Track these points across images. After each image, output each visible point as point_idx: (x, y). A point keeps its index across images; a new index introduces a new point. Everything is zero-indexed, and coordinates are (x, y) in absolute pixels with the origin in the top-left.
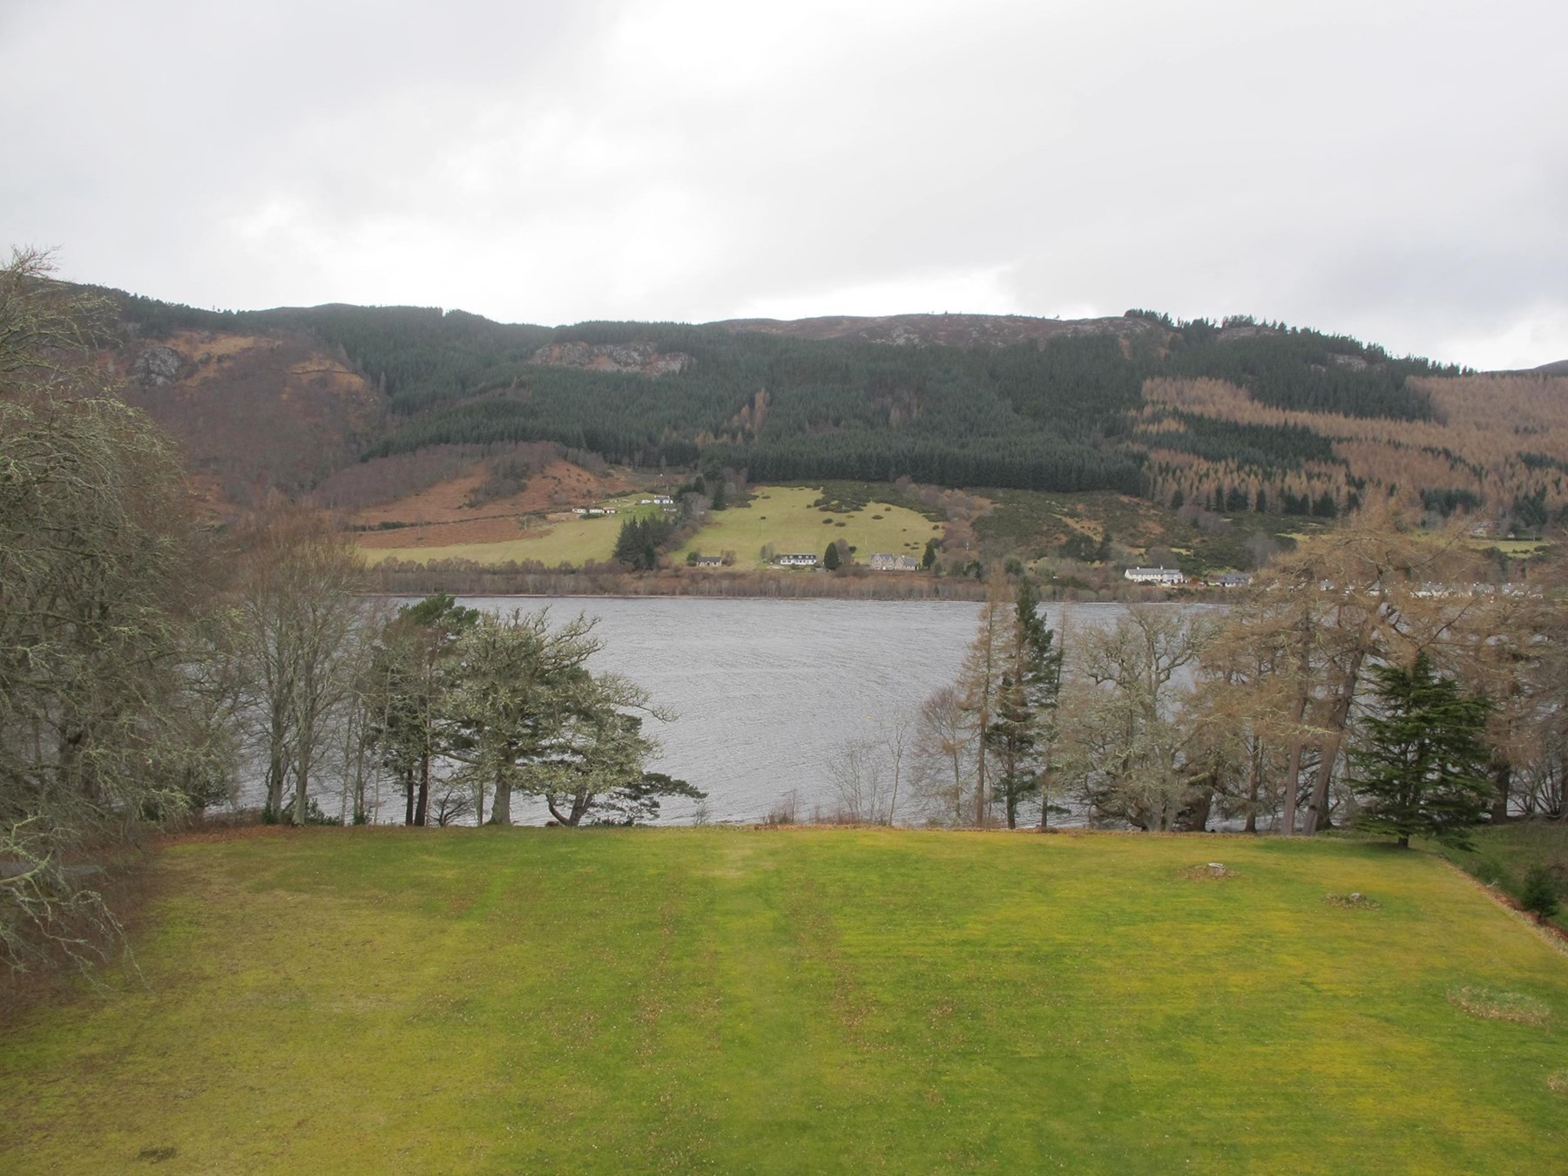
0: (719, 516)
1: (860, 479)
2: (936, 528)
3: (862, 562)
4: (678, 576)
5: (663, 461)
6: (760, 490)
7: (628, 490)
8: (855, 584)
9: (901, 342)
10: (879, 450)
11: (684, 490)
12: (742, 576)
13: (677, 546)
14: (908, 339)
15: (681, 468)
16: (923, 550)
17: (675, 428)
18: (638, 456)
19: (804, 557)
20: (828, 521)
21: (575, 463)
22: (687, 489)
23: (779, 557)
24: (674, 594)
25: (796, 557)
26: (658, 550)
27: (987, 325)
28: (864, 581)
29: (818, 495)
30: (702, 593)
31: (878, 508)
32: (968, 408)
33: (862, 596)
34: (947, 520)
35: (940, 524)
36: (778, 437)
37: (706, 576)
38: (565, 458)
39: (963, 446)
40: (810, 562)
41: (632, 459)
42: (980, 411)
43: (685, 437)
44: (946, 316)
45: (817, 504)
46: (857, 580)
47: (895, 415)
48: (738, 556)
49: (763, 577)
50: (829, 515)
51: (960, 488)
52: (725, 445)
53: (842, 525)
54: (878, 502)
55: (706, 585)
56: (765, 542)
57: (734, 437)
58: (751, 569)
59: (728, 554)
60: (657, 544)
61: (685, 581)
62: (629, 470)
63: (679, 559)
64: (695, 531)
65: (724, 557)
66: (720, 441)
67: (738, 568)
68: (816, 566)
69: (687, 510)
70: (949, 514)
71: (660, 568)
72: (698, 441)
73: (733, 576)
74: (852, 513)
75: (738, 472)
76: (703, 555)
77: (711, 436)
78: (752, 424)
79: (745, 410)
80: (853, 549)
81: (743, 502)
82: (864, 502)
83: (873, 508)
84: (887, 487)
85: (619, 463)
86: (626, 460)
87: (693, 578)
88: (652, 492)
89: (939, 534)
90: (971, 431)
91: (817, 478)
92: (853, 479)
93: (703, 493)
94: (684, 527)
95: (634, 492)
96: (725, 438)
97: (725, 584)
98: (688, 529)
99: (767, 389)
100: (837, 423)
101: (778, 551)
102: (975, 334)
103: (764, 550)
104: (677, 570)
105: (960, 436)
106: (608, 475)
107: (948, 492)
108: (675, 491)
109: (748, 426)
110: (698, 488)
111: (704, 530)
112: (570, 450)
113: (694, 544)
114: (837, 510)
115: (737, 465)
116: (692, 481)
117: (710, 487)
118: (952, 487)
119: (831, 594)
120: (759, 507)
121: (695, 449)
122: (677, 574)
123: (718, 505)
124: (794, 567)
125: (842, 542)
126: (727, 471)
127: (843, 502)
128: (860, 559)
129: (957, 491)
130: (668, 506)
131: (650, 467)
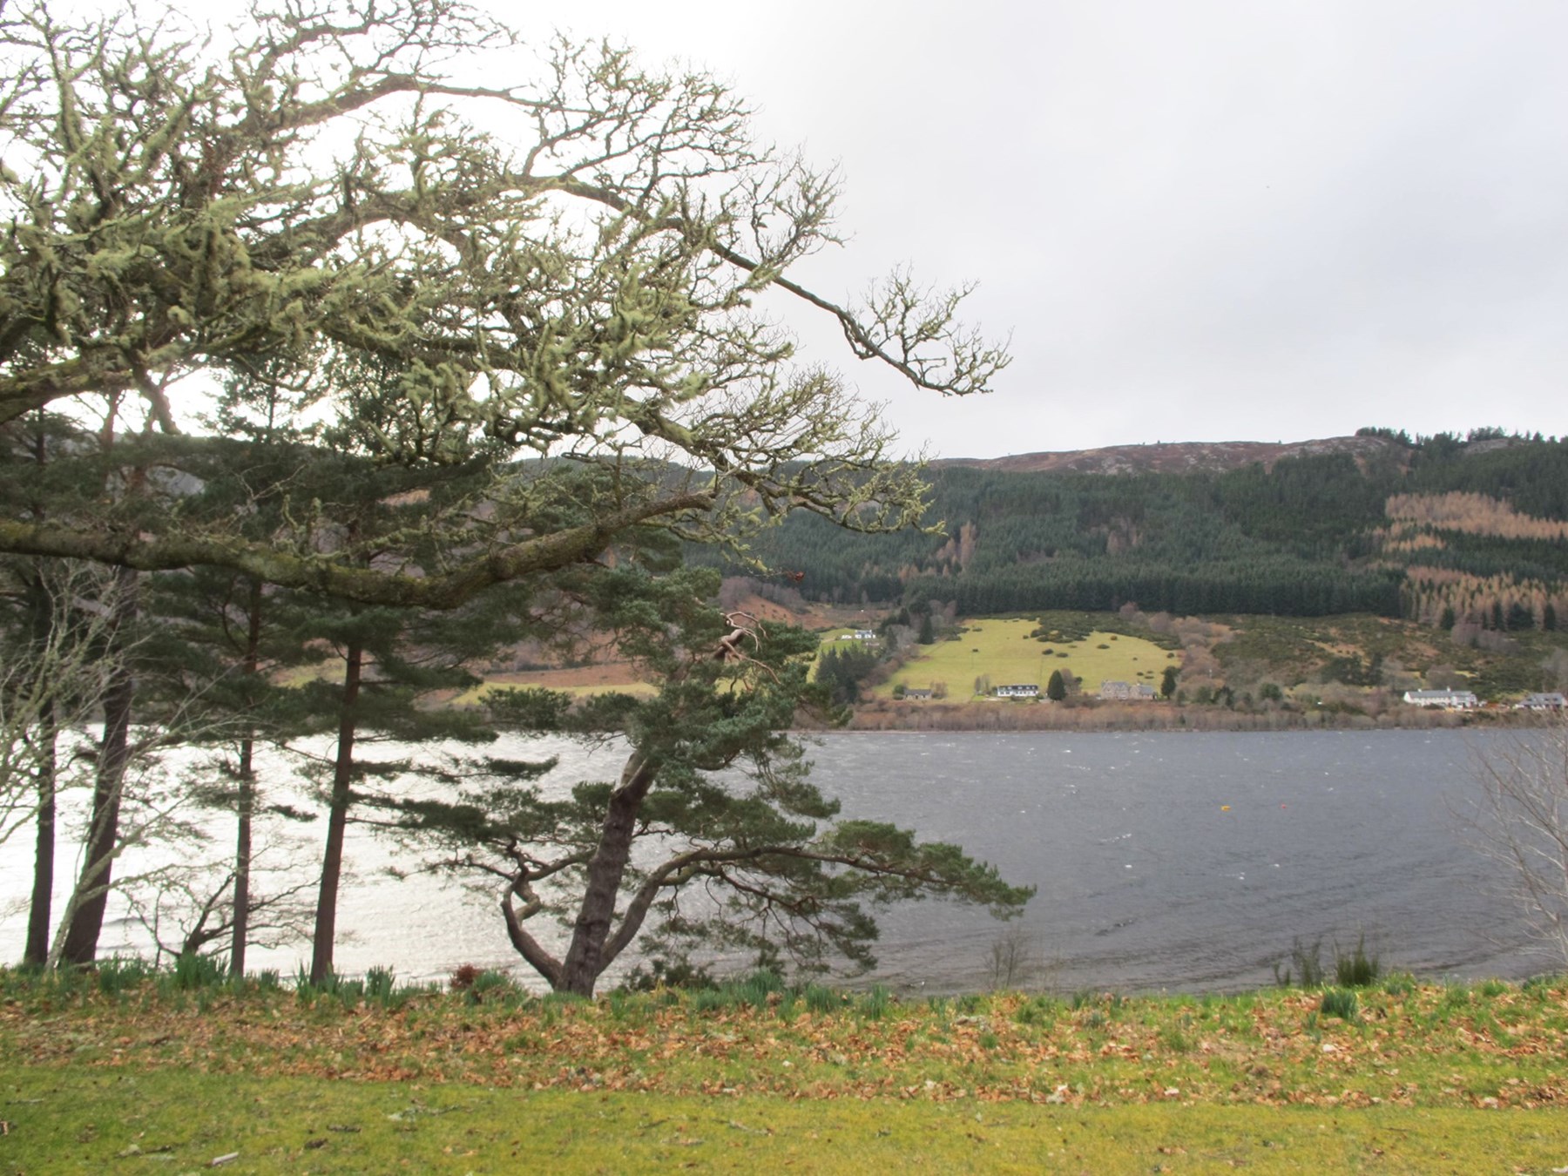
0: (926, 650)
1: (1080, 608)
2: (1170, 656)
3: (1090, 692)
4: (883, 710)
5: (864, 596)
6: (969, 624)
7: (827, 626)
8: (1087, 716)
9: (1113, 471)
10: (1099, 576)
11: (885, 623)
12: (956, 708)
13: (882, 680)
14: (1120, 469)
15: (883, 604)
16: (1160, 679)
17: (876, 563)
18: (837, 592)
19: (1024, 688)
20: (1049, 652)
21: (770, 599)
22: (892, 621)
23: (995, 689)
24: (879, 728)
25: (1015, 688)
26: (861, 683)
27: (1205, 452)
28: (1095, 711)
29: (1035, 625)
30: (910, 728)
31: (1105, 638)
32: (1193, 532)
33: (1093, 728)
34: (1182, 648)
35: (1175, 652)
36: (988, 567)
37: (914, 710)
38: (760, 594)
39: (1192, 571)
40: (1032, 694)
41: (831, 595)
42: (1206, 536)
43: (887, 571)
44: (1159, 445)
45: (1034, 634)
46: (1087, 710)
47: (1113, 543)
48: (950, 690)
49: (979, 709)
50: (1048, 645)
51: (1193, 615)
52: (929, 578)
53: (1064, 655)
54: (1102, 631)
55: (915, 718)
56: (980, 674)
57: (940, 570)
58: (965, 701)
59: (938, 686)
60: (859, 677)
61: (891, 715)
62: (828, 607)
63: (884, 692)
64: (901, 665)
65: (934, 689)
66: (925, 574)
67: (950, 700)
68: (1039, 697)
69: (892, 643)
70: (1184, 641)
71: (863, 702)
72: (902, 574)
73: (946, 709)
74: (1075, 643)
75: (945, 605)
76: (911, 687)
77: (915, 569)
78: (959, 557)
79: (950, 544)
80: (1079, 680)
81: (953, 635)
82: (1087, 632)
83: (1097, 637)
84: (1111, 617)
85: (816, 599)
86: (824, 596)
87: (900, 712)
88: (853, 627)
89: (1176, 663)
90: (1199, 556)
91: (1032, 609)
92: (1072, 609)
93: (911, 626)
94: (889, 660)
95: (833, 628)
96: (931, 571)
97: (937, 716)
98: (892, 663)
99: (973, 522)
100: (1050, 553)
101: (994, 683)
102: (1192, 461)
103: (978, 682)
104: (882, 703)
105: (1188, 562)
106: (804, 612)
107: (1180, 620)
108: (877, 625)
109: (954, 559)
110: (903, 620)
111: (912, 664)
112: (765, 586)
113: (900, 677)
114: (1058, 640)
115: (945, 598)
116: (897, 612)
117: (916, 621)
118: (1183, 616)
119: (1059, 726)
120: (968, 640)
121: (898, 582)
122: (882, 708)
123: (926, 638)
124: (1013, 698)
125: (1067, 672)
126: (934, 604)
127: (1063, 632)
128: (1089, 689)
129: (1189, 618)
130: (871, 641)
131: (850, 603)
